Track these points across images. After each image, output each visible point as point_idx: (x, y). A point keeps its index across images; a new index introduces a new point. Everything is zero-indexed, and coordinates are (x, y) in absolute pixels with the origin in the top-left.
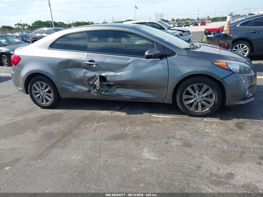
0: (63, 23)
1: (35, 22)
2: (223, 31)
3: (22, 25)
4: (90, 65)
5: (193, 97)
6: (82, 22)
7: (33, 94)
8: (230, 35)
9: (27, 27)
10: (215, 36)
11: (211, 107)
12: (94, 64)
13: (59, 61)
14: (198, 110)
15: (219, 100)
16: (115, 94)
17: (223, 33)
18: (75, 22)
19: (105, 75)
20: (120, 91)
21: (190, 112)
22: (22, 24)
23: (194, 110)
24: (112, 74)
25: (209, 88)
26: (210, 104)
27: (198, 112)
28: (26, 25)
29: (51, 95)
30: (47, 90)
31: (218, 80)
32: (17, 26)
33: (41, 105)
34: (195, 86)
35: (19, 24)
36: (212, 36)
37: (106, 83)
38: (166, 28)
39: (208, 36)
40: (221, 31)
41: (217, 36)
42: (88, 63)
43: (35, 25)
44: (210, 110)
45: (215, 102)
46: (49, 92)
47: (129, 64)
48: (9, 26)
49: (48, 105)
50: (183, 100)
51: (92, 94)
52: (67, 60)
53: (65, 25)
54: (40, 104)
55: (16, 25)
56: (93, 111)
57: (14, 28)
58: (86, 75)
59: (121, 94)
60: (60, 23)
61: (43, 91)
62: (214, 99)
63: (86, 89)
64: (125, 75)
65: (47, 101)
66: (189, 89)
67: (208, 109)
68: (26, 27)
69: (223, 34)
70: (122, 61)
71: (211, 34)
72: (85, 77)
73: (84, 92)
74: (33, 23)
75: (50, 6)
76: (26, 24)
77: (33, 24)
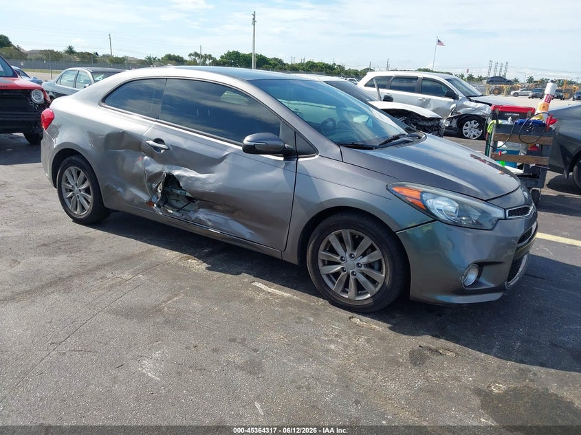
0: (280, 62)
1: (228, 52)
2: (533, 115)
3: (202, 57)
4: (156, 148)
5: (339, 258)
6: (321, 63)
7: (64, 191)
8: (551, 126)
9: (211, 61)
10: (516, 123)
11: (375, 293)
12: (163, 149)
13: (107, 132)
14: (347, 292)
15: (393, 279)
16: (193, 219)
17: (533, 118)
18: (306, 61)
19: (177, 175)
20: (202, 215)
21: (331, 293)
22: (203, 54)
23: (339, 292)
24: (191, 173)
25: (375, 245)
26: (376, 287)
27: (347, 297)
28: (210, 57)
29: (90, 197)
30: (83, 187)
31: (394, 230)
32: (193, 57)
33: (72, 215)
34: (346, 233)
35: (196, 54)
36: (509, 122)
37: (178, 192)
38: (461, 96)
39: (500, 121)
40: (529, 114)
41: (521, 124)
42: (151, 143)
43: (226, 58)
44: (371, 301)
45: (384, 283)
46: (87, 190)
47: (225, 157)
48: (178, 56)
49: (82, 217)
50: (320, 264)
51: (154, 210)
52: (120, 133)
53: (285, 65)
54: (71, 211)
55: (190, 55)
56: (153, 246)
57: (186, 61)
58: (146, 168)
59: (203, 221)
60: (276, 59)
61: (78, 187)
62: (383, 275)
63: (145, 197)
64: (212, 181)
65: (83, 208)
66: (332, 238)
67: (369, 295)
68: (208, 62)
69: (534, 122)
70: (211, 150)
71: (506, 119)
72: (145, 172)
73: (142, 204)
74: (223, 55)
75: (254, 25)
76: (210, 55)
77: (222, 57)
